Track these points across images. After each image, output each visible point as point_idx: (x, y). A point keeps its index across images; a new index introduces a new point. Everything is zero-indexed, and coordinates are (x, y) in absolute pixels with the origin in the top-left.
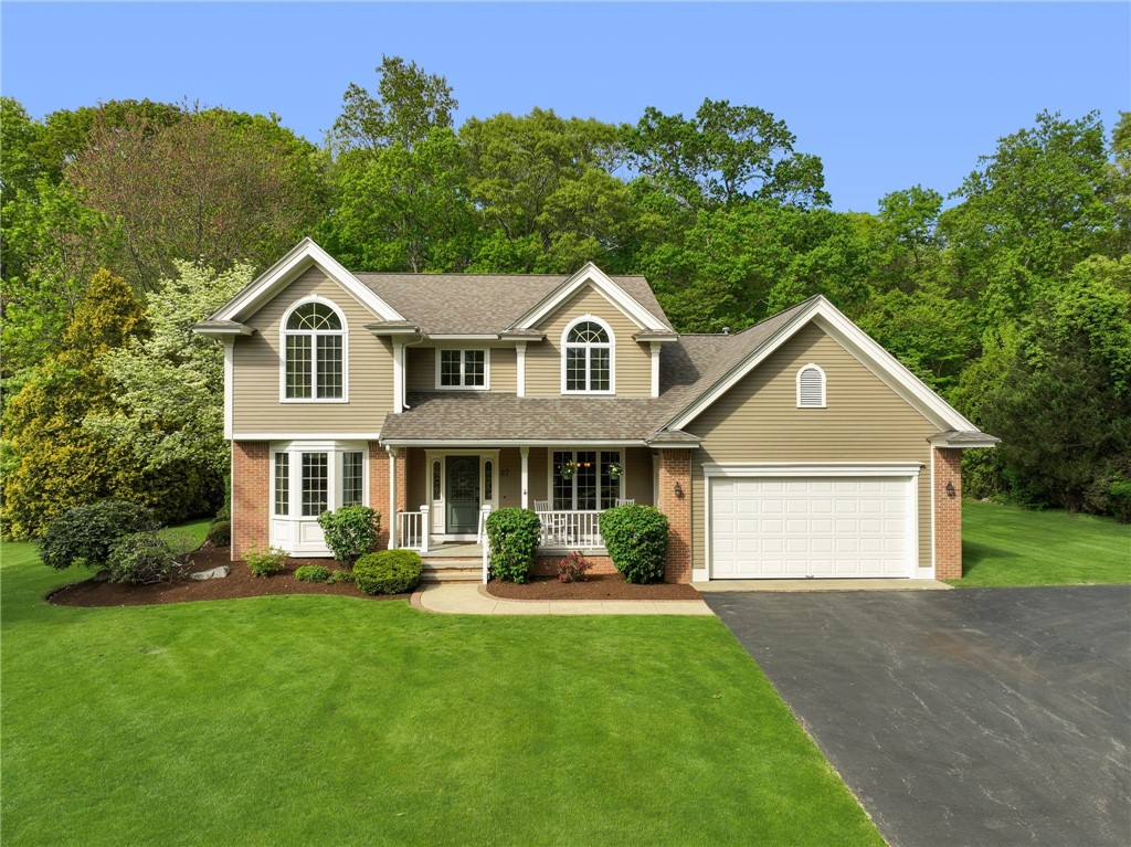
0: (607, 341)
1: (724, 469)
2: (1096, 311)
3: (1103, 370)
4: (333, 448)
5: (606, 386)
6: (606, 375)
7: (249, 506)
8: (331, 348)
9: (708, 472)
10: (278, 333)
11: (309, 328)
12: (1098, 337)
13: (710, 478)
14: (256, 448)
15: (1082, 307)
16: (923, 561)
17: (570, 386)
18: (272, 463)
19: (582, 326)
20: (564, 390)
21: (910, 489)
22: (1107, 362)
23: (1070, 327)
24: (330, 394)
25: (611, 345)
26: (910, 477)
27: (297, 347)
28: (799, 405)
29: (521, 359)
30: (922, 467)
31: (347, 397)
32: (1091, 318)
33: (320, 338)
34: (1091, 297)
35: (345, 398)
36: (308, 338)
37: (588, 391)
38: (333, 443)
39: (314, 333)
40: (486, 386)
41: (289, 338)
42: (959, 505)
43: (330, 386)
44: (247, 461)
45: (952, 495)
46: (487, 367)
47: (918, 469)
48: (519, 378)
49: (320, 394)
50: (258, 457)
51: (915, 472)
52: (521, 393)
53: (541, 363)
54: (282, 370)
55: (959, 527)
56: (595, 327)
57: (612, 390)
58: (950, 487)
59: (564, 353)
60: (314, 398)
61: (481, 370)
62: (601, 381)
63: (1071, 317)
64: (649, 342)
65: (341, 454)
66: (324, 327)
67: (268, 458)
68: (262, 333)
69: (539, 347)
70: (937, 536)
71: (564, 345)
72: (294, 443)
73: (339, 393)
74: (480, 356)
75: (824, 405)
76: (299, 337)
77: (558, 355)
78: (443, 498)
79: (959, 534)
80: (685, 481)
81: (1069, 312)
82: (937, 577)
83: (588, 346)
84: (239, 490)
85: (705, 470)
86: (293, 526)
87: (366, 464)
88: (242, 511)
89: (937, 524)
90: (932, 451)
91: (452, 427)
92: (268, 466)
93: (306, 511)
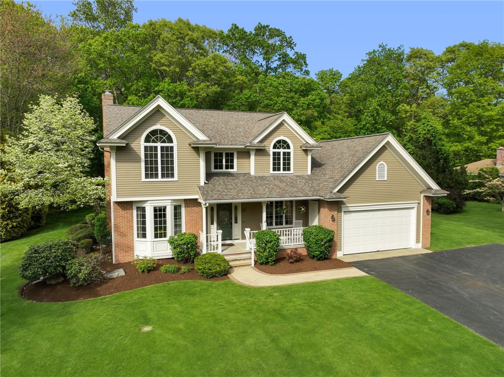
0: (290, 149)
1: (350, 208)
2: (434, 132)
3: (437, 155)
4: (170, 204)
5: (289, 169)
6: (289, 164)
7: (123, 235)
8: (168, 153)
9: (343, 209)
10: (140, 145)
11: (156, 142)
12: (435, 143)
13: (344, 212)
14: (126, 205)
15: (429, 130)
16: (418, 241)
17: (274, 169)
18: (135, 212)
19: (279, 142)
20: (272, 172)
21: (414, 212)
22: (438, 152)
23: (424, 138)
24: (168, 176)
25: (291, 150)
26: (413, 208)
27: (150, 153)
28: (377, 179)
29: (253, 157)
30: (419, 203)
31: (177, 178)
32: (432, 135)
33: (162, 148)
34: (431, 126)
35: (176, 178)
36: (156, 147)
37: (282, 172)
38: (170, 201)
39: (159, 145)
40: (235, 170)
41: (146, 148)
42: (430, 218)
43: (168, 171)
44: (121, 212)
45: (428, 214)
46: (235, 161)
47: (417, 204)
48: (252, 166)
49: (163, 176)
50: (127, 209)
51: (416, 206)
52: (253, 173)
53: (262, 158)
54: (143, 165)
55: (430, 227)
56: (285, 142)
57: (292, 171)
58: (428, 211)
59: (271, 154)
60: (160, 179)
61: (232, 161)
62: (287, 167)
63: (425, 134)
64: (307, 150)
65: (173, 206)
66: (164, 142)
67: (132, 209)
68: (132, 145)
69: (261, 152)
70: (423, 231)
71: (271, 150)
72: (149, 202)
73: (172, 176)
74: (232, 155)
75: (386, 179)
76: (151, 147)
77: (269, 155)
78: (215, 224)
79: (430, 229)
80: (335, 213)
81: (424, 132)
82: (422, 247)
83: (282, 151)
84: (116, 227)
85: (342, 208)
86: (149, 245)
87: (183, 210)
88: (119, 238)
89: (423, 226)
90: (422, 197)
91: (233, 192)
92: (132, 214)
93: (156, 236)
